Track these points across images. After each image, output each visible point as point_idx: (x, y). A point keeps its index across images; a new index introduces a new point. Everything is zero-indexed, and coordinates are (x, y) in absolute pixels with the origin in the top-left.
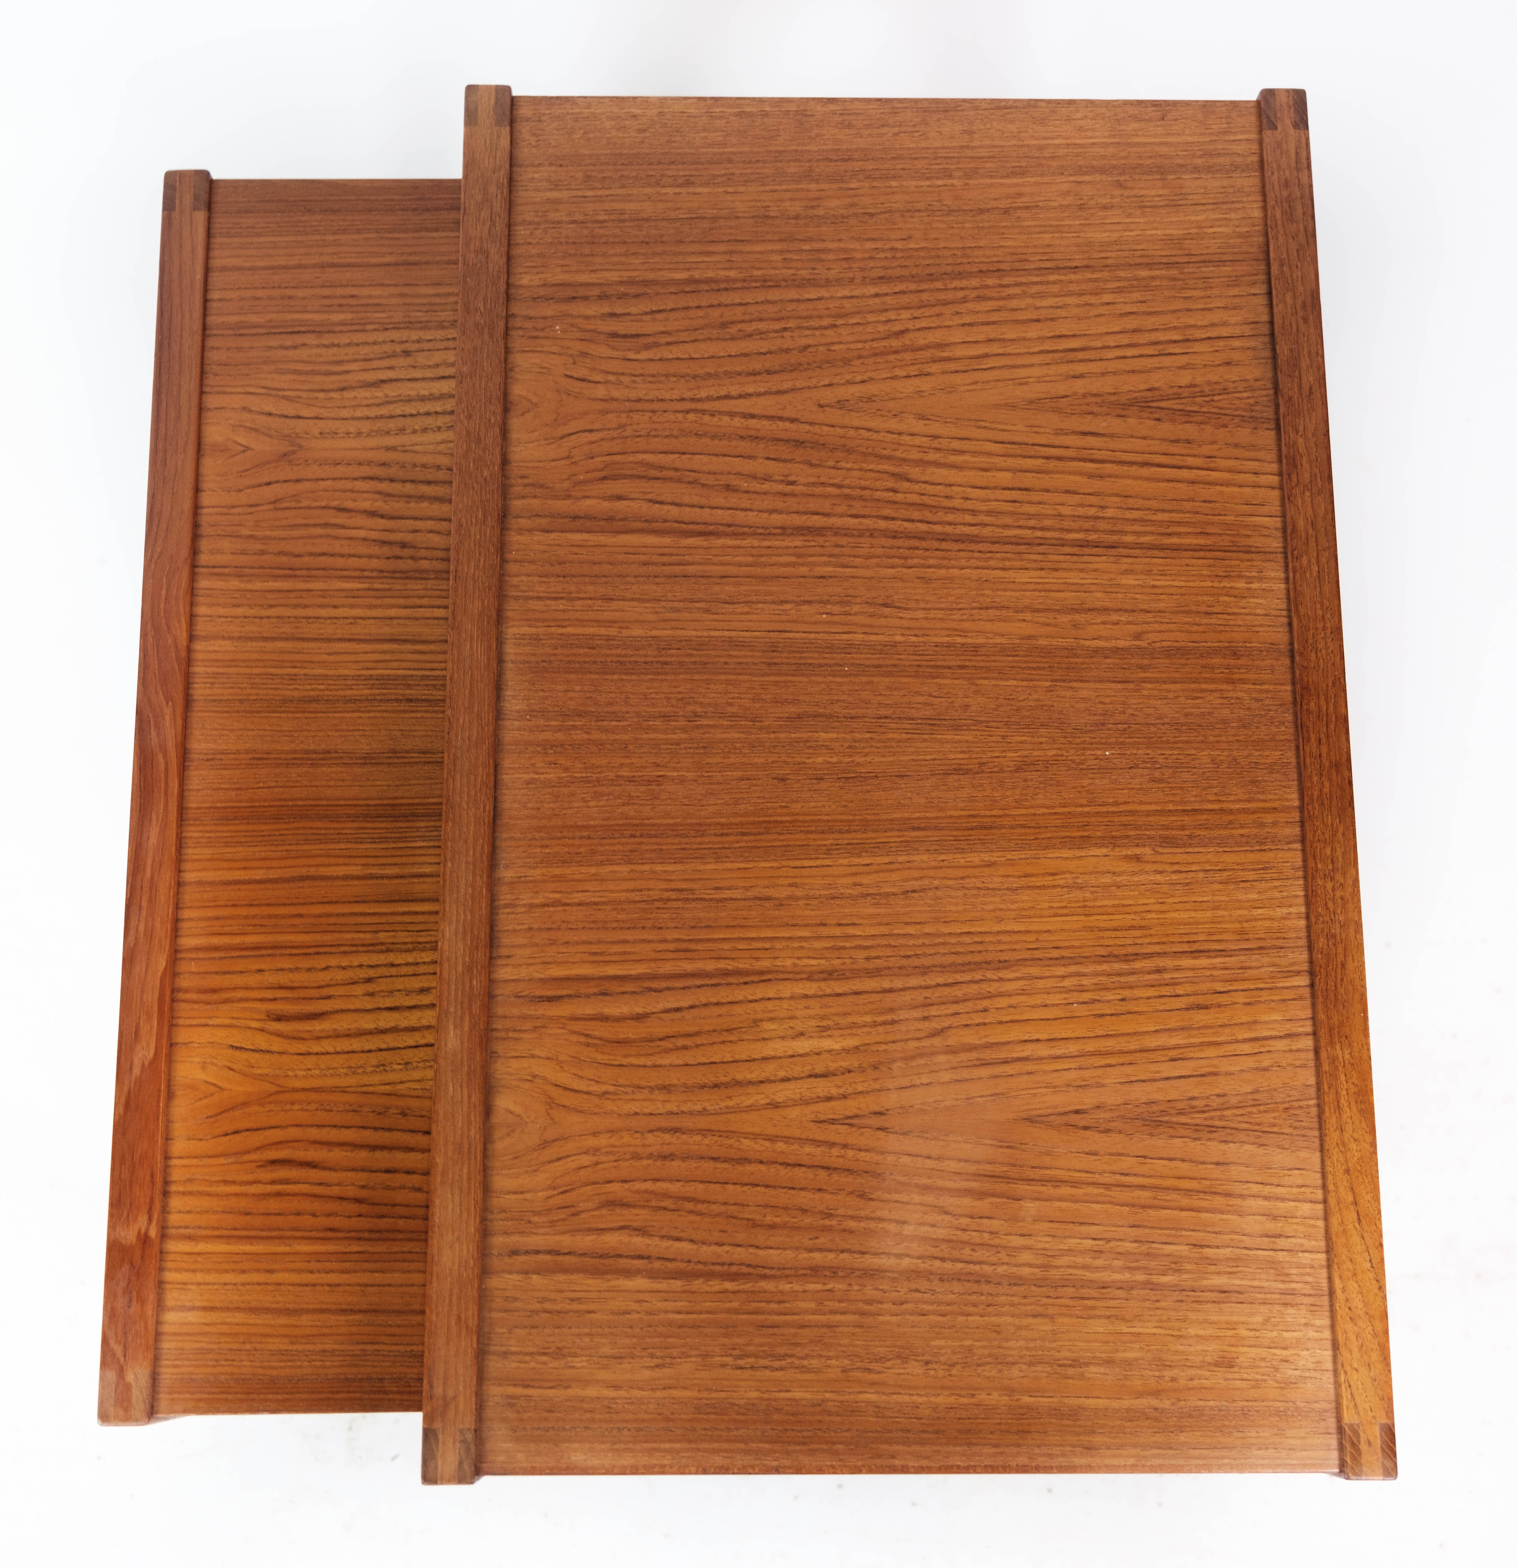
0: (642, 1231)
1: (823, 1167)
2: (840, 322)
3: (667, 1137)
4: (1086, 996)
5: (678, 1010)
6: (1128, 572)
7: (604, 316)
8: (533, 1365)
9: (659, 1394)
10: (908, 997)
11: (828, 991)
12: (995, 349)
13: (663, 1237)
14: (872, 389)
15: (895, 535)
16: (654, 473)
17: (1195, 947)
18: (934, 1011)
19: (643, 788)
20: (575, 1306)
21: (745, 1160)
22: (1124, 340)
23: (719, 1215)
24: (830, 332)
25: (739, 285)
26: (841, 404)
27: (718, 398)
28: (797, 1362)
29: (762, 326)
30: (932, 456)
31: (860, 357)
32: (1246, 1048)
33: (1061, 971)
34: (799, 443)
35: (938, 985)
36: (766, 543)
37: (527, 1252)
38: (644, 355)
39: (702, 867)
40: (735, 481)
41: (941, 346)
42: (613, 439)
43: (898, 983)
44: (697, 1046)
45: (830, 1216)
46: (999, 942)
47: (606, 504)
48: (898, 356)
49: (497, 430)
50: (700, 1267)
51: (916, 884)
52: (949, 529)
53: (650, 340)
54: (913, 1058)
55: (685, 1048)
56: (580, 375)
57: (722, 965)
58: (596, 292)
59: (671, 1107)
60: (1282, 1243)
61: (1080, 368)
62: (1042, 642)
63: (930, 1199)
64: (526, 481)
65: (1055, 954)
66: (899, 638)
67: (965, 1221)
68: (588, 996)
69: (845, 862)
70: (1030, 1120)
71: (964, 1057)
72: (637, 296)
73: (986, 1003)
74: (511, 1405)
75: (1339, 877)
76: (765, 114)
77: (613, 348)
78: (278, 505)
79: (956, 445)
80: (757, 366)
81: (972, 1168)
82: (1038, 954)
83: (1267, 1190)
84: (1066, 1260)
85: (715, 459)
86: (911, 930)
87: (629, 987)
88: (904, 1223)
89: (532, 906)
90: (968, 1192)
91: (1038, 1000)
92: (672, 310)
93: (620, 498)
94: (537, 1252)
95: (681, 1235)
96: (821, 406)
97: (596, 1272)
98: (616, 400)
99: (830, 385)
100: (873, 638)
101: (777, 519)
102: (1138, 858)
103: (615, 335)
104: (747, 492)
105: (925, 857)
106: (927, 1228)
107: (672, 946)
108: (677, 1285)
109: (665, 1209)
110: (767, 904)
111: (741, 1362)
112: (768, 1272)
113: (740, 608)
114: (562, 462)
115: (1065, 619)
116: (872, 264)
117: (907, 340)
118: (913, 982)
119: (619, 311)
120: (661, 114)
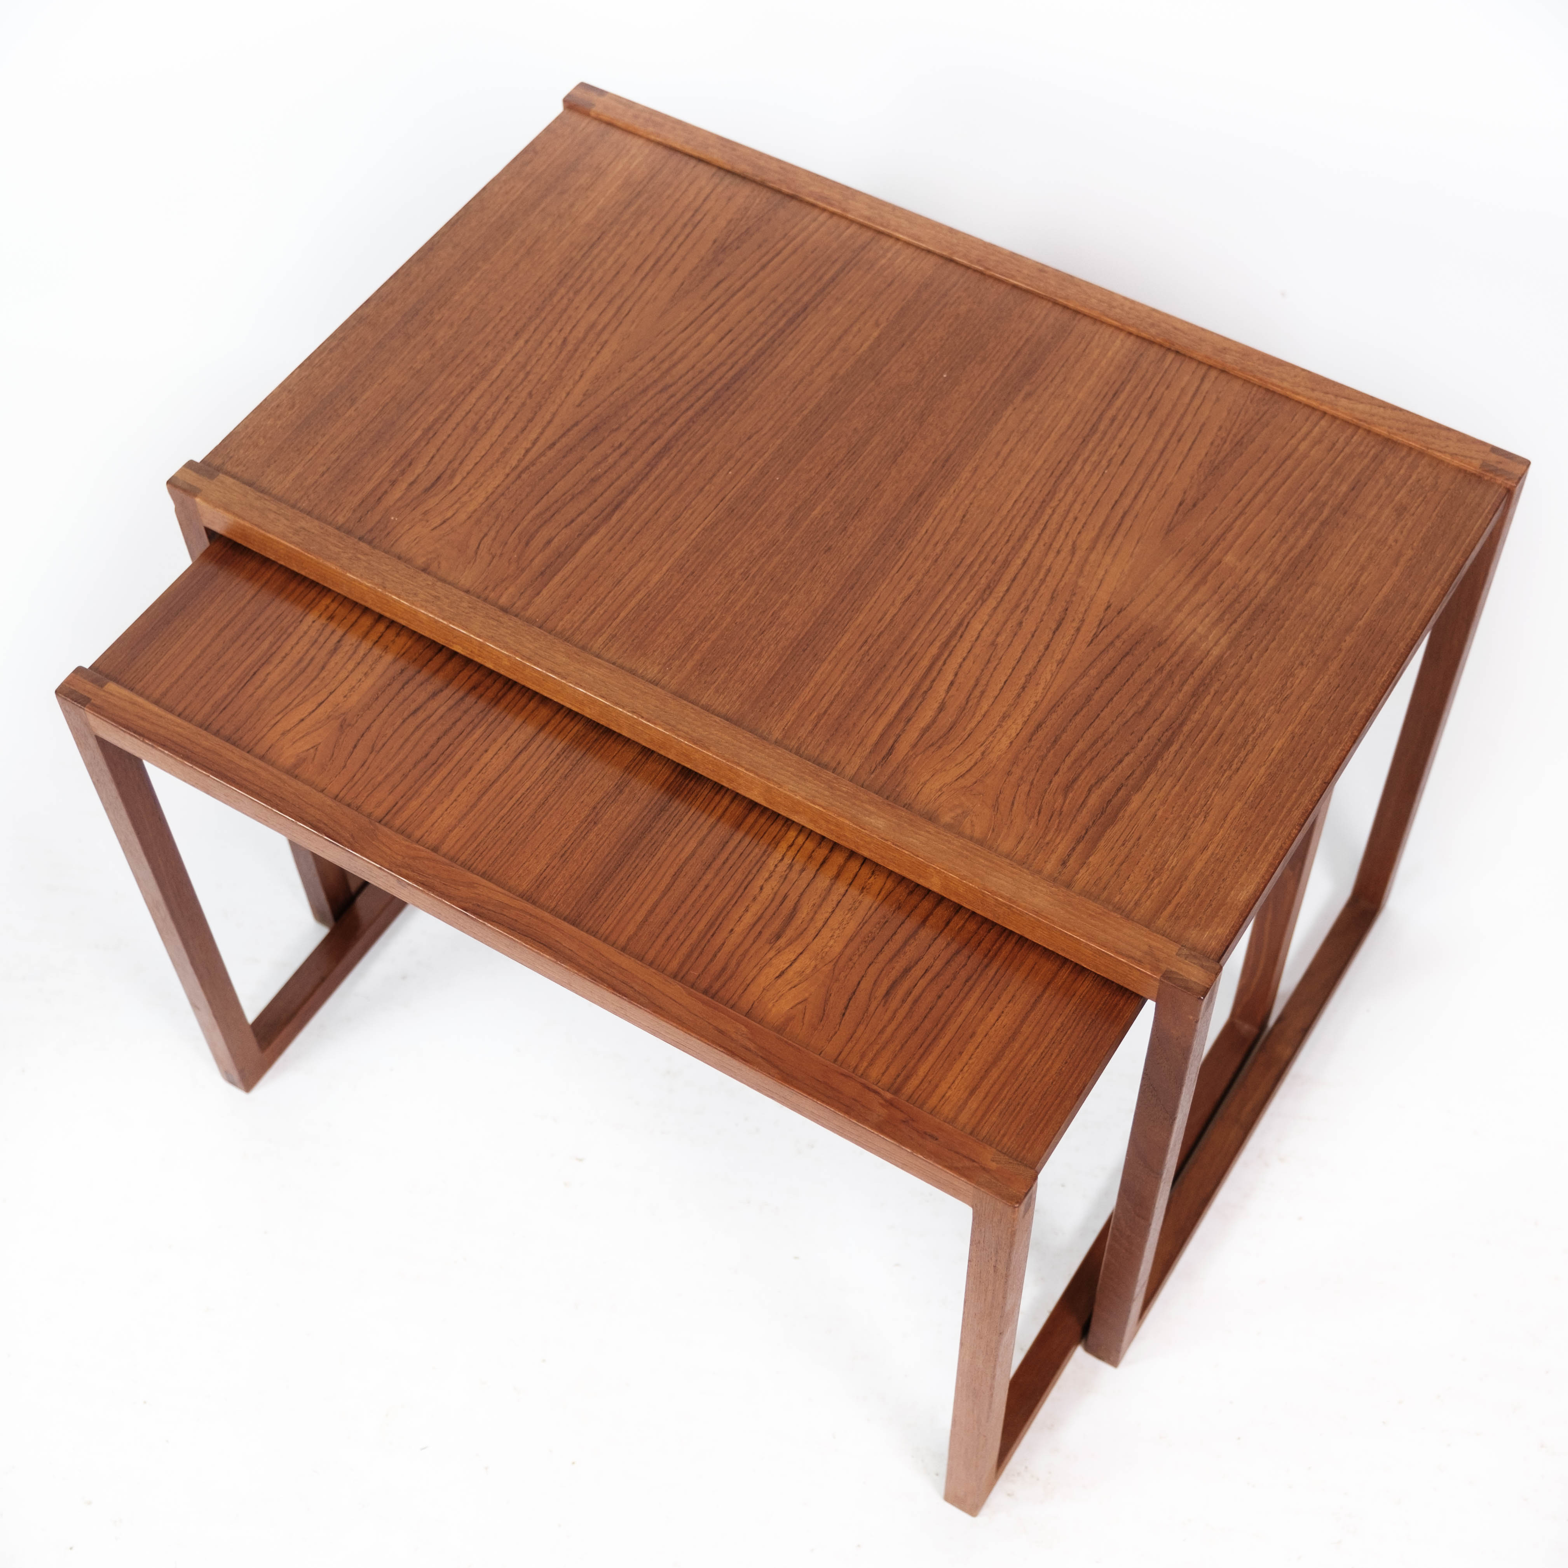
0: (1101, 780)
1: (1125, 656)
2: (528, 368)
3: (1041, 733)
4: (1104, 463)
5: (952, 683)
6: (829, 309)
7: (408, 489)
8: (1156, 891)
9: (1226, 825)
10: (1037, 554)
11: (1001, 594)
12: (618, 302)
13: (1113, 770)
14: (590, 375)
15: (704, 410)
16: (548, 514)
17: (1110, 395)
18: (1056, 546)
19: (774, 628)
20: (1129, 844)
21: (1089, 698)
22: (669, 238)
23: (1118, 732)
24: (530, 377)
25: (452, 409)
26: (586, 395)
27: (525, 455)
28: (1254, 735)
29: (494, 409)
30: (666, 365)
31: (563, 370)
32: (1197, 402)
33: (1077, 468)
34: (595, 429)
35: (1040, 535)
36: (652, 478)
37: (1069, 856)
38: (457, 480)
39: (858, 621)
40: (593, 475)
41: (593, 326)
42: (502, 526)
43: (1023, 554)
44: (987, 685)
45: (1162, 668)
46: (1033, 489)
47: (548, 551)
48: (580, 350)
49: (439, 584)
50: (1149, 758)
51: (960, 513)
52: (723, 381)
53: (449, 472)
54: (1081, 571)
55: (983, 693)
56: (439, 522)
57: (938, 644)
58: (386, 485)
59: (1020, 721)
60: (1339, 446)
61: (670, 267)
62: (842, 372)
63: (1187, 608)
64: (490, 588)
65: (1063, 465)
66: (779, 441)
67: (1216, 597)
68: (903, 730)
69: (915, 543)
70: (1169, 530)
71: (1100, 546)
72: (410, 464)
73: (1071, 516)
74: (1178, 918)
75: (1115, 304)
76: (344, 338)
77: (436, 495)
78: (377, 749)
79: (667, 351)
80: (521, 425)
81: (1181, 577)
82: (1057, 473)
83: (1299, 435)
84: (1278, 558)
85: (567, 477)
86: (989, 532)
87: (915, 703)
88: (1195, 630)
89: (811, 732)
90: (1196, 587)
91: (1088, 488)
92: (438, 450)
93: (549, 542)
94: (1074, 849)
95: (1119, 758)
96: (579, 406)
97: (1112, 821)
98: (475, 511)
99: (568, 394)
100: (766, 455)
101: (639, 466)
102: (1029, 395)
103: (427, 490)
104: (606, 472)
105: (944, 500)
106: (1207, 620)
107: (903, 665)
108: (1153, 778)
109: (1093, 759)
110: (914, 597)
111: (1234, 767)
112: (1178, 722)
113: (687, 514)
114: (494, 561)
115: (835, 354)
116: (502, 334)
117: (572, 341)
118: (1028, 546)
119: (412, 479)
120: (290, 391)
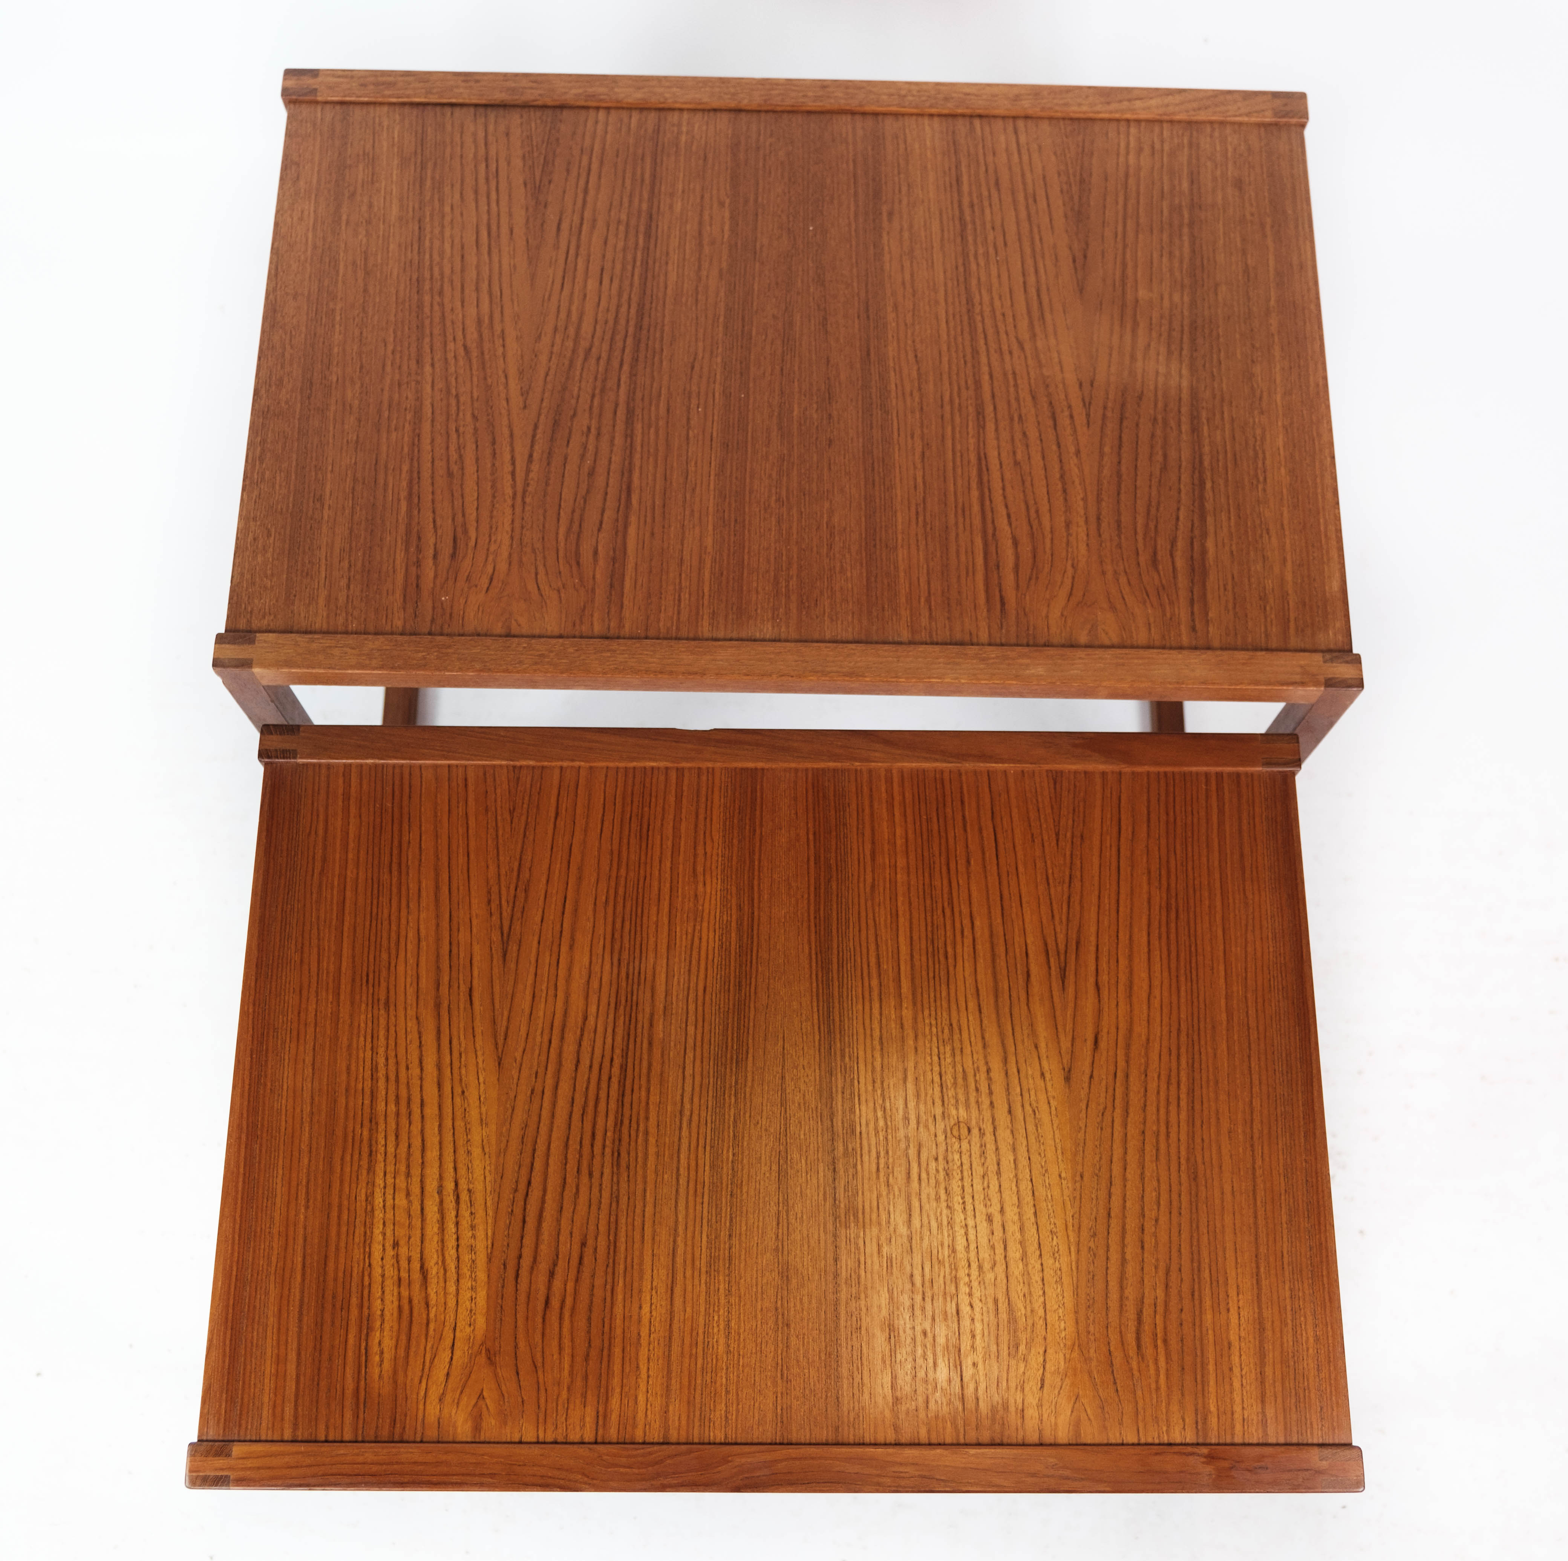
0: (1173, 543)
1: (1121, 423)
2: (454, 391)
3: (1104, 525)
4: (991, 250)
5: (1009, 516)
6: (671, 207)
7: (436, 564)
8: (1273, 616)
9: (1287, 533)
10: (995, 364)
11: (992, 415)
12: (484, 286)
13: (1177, 529)
14: (513, 371)
15: (635, 360)
16: (575, 527)
17: (954, 183)
18: (1005, 348)
19: (837, 538)
20: (1229, 587)
21: (1119, 475)
22: (483, 200)
23: (1159, 492)
24: (462, 399)
25: (416, 464)
26: (525, 393)
27: (514, 479)
28: (1258, 443)
29: (453, 448)
30: (572, 331)
31: (485, 379)
32: (1025, 157)
33: (973, 267)
34: (556, 423)
35: (986, 344)
36: (639, 449)
37: (1193, 620)
38: (473, 534)
39: (899, 498)
40: (586, 469)
41: (479, 322)
42: (544, 558)
43: (985, 369)
44: (1036, 503)
45: (1155, 419)
46: (953, 303)
47: (601, 562)
48: (486, 352)
49: (533, 641)
50: (1196, 504)
51: (911, 356)
52: (632, 323)
53: (459, 530)
54: (1039, 362)
55: (1037, 512)
56: (487, 581)
57: (974, 485)
58: (413, 570)
59: (1082, 522)
60: (1157, 146)
61: (505, 230)
62: (724, 265)
63: (1139, 355)
64: (578, 622)
65: (961, 269)
66: (719, 360)
67: (1154, 334)
68: (1000, 578)
69: (894, 401)
70: (1081, 290)
71: (1038, 329)
72: (419, 538)
73: (998, 313)
74: (1303, 631)
75: (903, 92)
76: (264, 441)
77: (464, 557)
79: (563, 315)
80: (488, 452)
81: (1117, 328)
82: (962, 279)
83: (1122, 151)
84: (1177, 274)
85: (565, 484)
86: (945, 359)
87: (992, 549)
88: (1157, 373)
89: (931, 617)
90: (1134, 331)
91: (995, 280)
92: (434, 512)
93: (596, 552)
94: (1192, 613)
95: (1174, 516)
96: (525, 407)
97: (1204, 574)
98: (510, 555)
99: (507, 400)
100: (718, 377)
101: (619, 441)
102: (890, 214)
103: (453, 556)
104: (595, 461)
105: (890, 348)
106: (1161, 358)
107: (961, 520)
108: (1210, 519)
109: (1156, 527)
110: (927, 454)
111: (1261, 479)
112: (1197, 460)
113: (692, 468)
114: (563, 595)
115: (707, 250)
116: (405, 368)
117: (473, 346)
118: (984, 359)
119: (431, 551)
120: (254, 519)
